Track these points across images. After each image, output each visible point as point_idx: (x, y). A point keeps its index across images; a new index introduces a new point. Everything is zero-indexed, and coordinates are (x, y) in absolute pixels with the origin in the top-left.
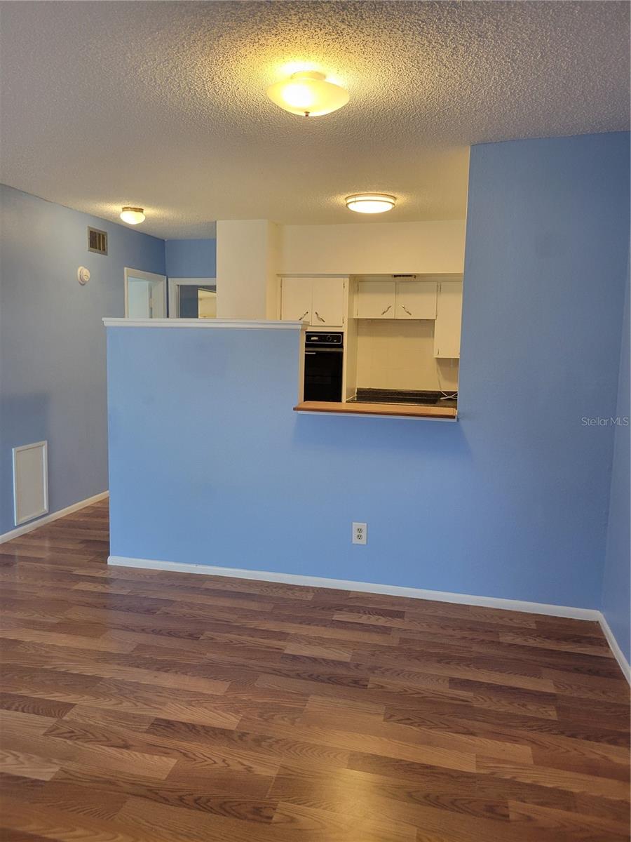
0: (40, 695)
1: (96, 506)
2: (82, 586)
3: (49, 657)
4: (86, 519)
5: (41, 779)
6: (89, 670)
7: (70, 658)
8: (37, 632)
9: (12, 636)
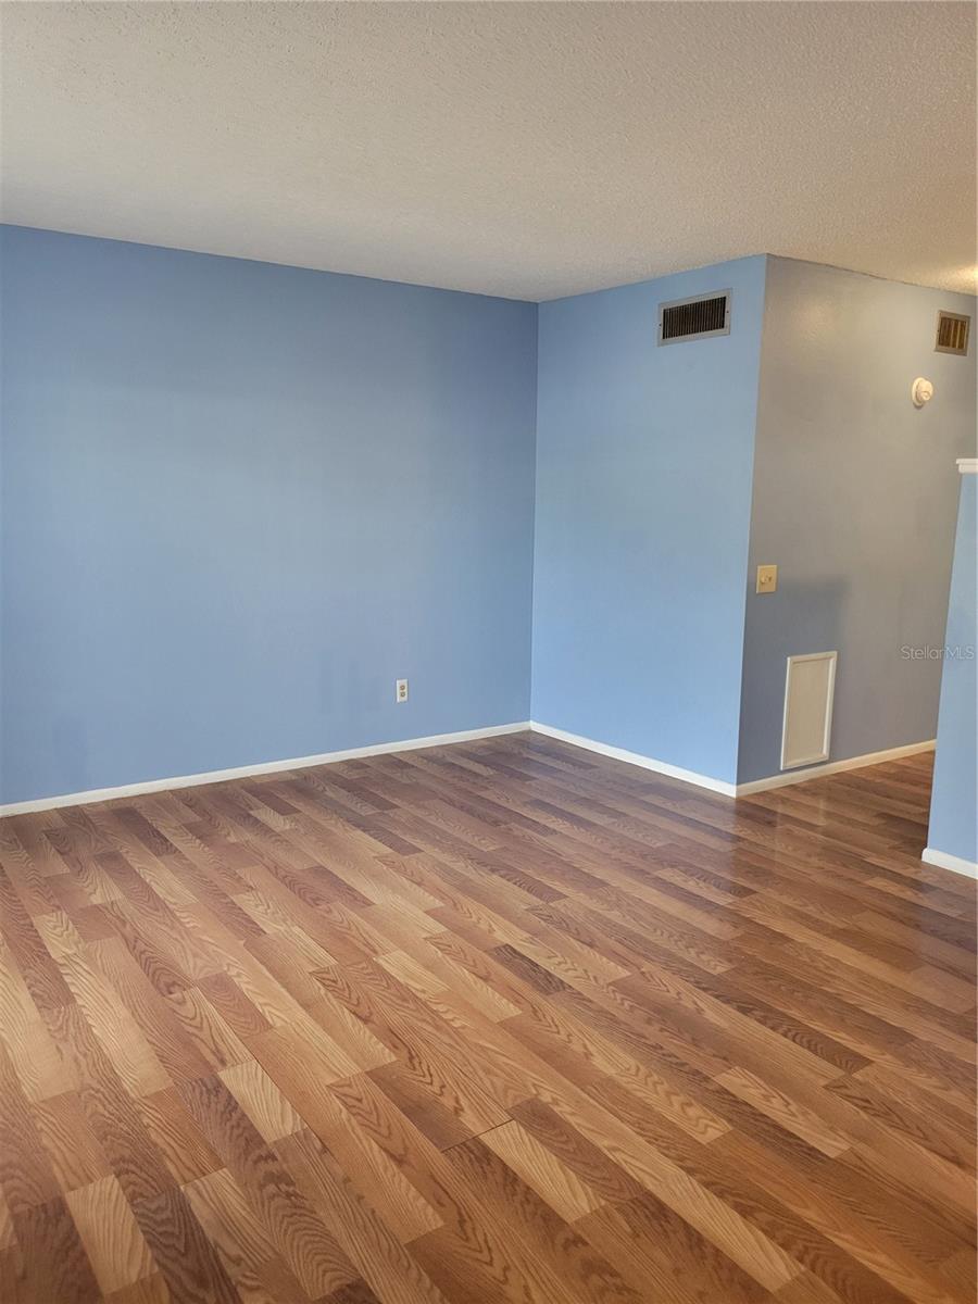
0: (816, 1026)
1: (900, 763)
2: (879, 883)
3: (831, 975)
4: (887, 782)
5: (823, 1151)
6: (895, 1018)
7: (861, 987)
8: (812, 933)
9: (779, 926)
